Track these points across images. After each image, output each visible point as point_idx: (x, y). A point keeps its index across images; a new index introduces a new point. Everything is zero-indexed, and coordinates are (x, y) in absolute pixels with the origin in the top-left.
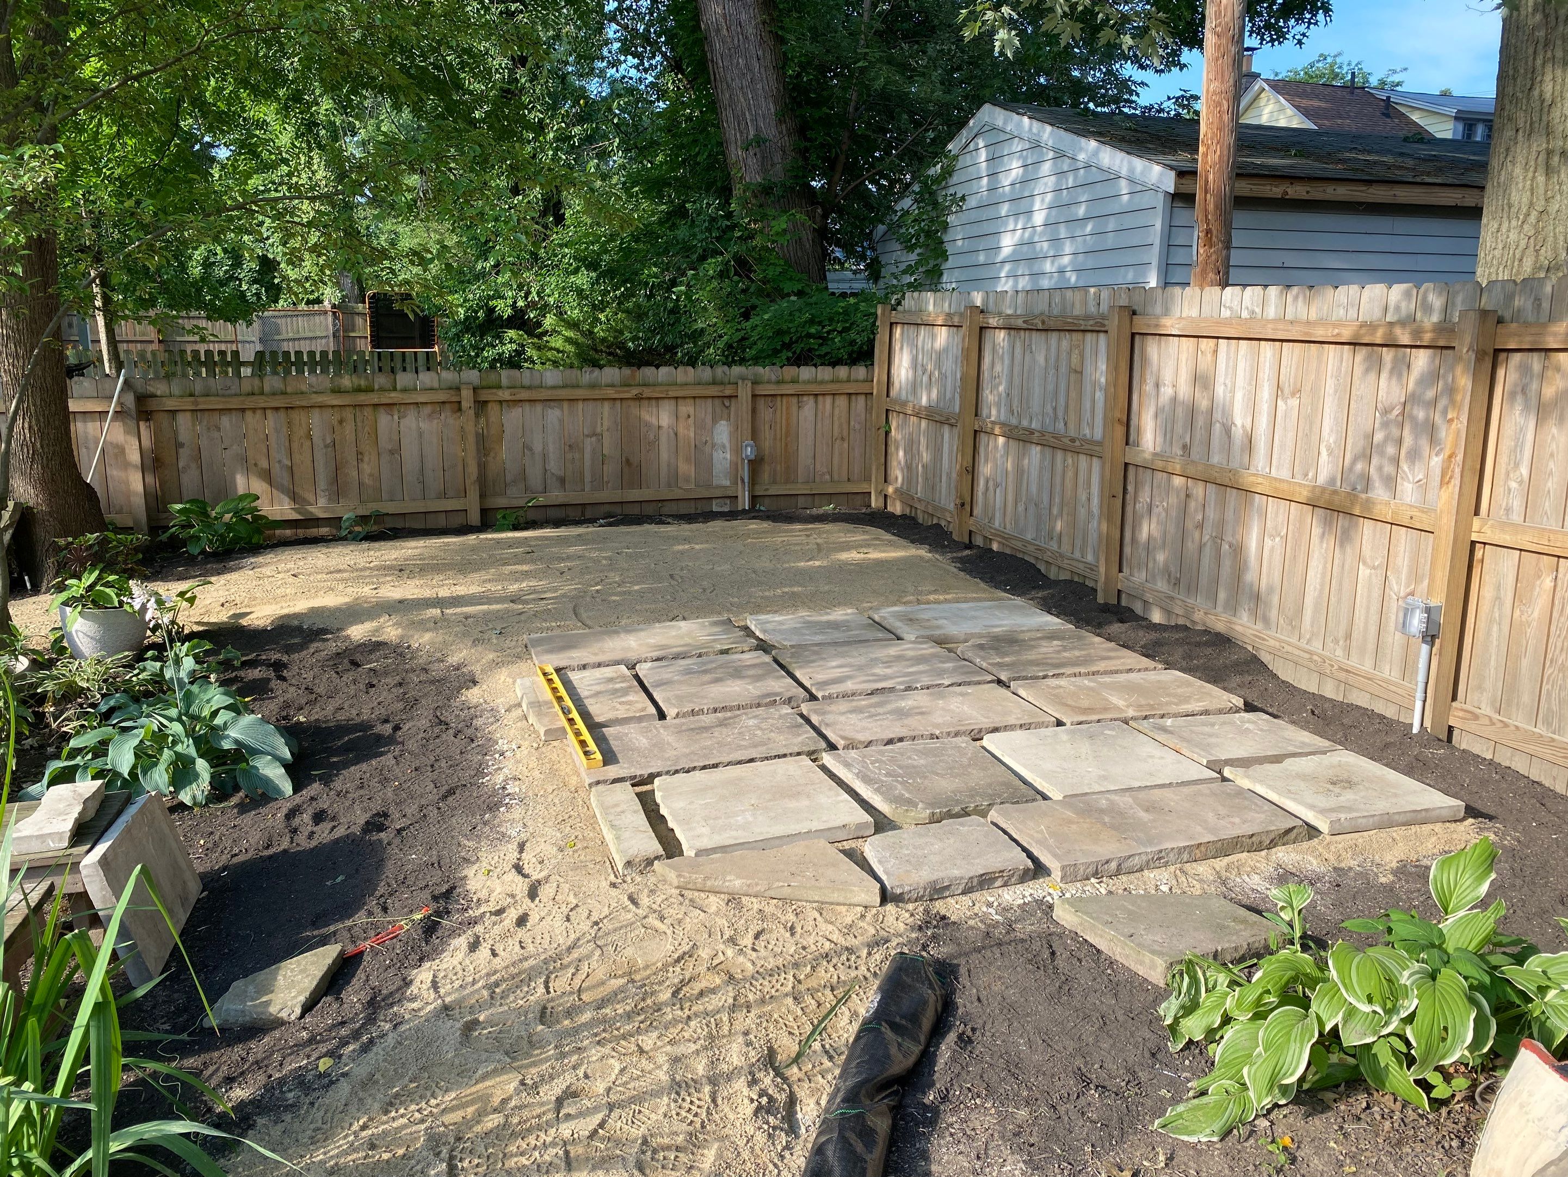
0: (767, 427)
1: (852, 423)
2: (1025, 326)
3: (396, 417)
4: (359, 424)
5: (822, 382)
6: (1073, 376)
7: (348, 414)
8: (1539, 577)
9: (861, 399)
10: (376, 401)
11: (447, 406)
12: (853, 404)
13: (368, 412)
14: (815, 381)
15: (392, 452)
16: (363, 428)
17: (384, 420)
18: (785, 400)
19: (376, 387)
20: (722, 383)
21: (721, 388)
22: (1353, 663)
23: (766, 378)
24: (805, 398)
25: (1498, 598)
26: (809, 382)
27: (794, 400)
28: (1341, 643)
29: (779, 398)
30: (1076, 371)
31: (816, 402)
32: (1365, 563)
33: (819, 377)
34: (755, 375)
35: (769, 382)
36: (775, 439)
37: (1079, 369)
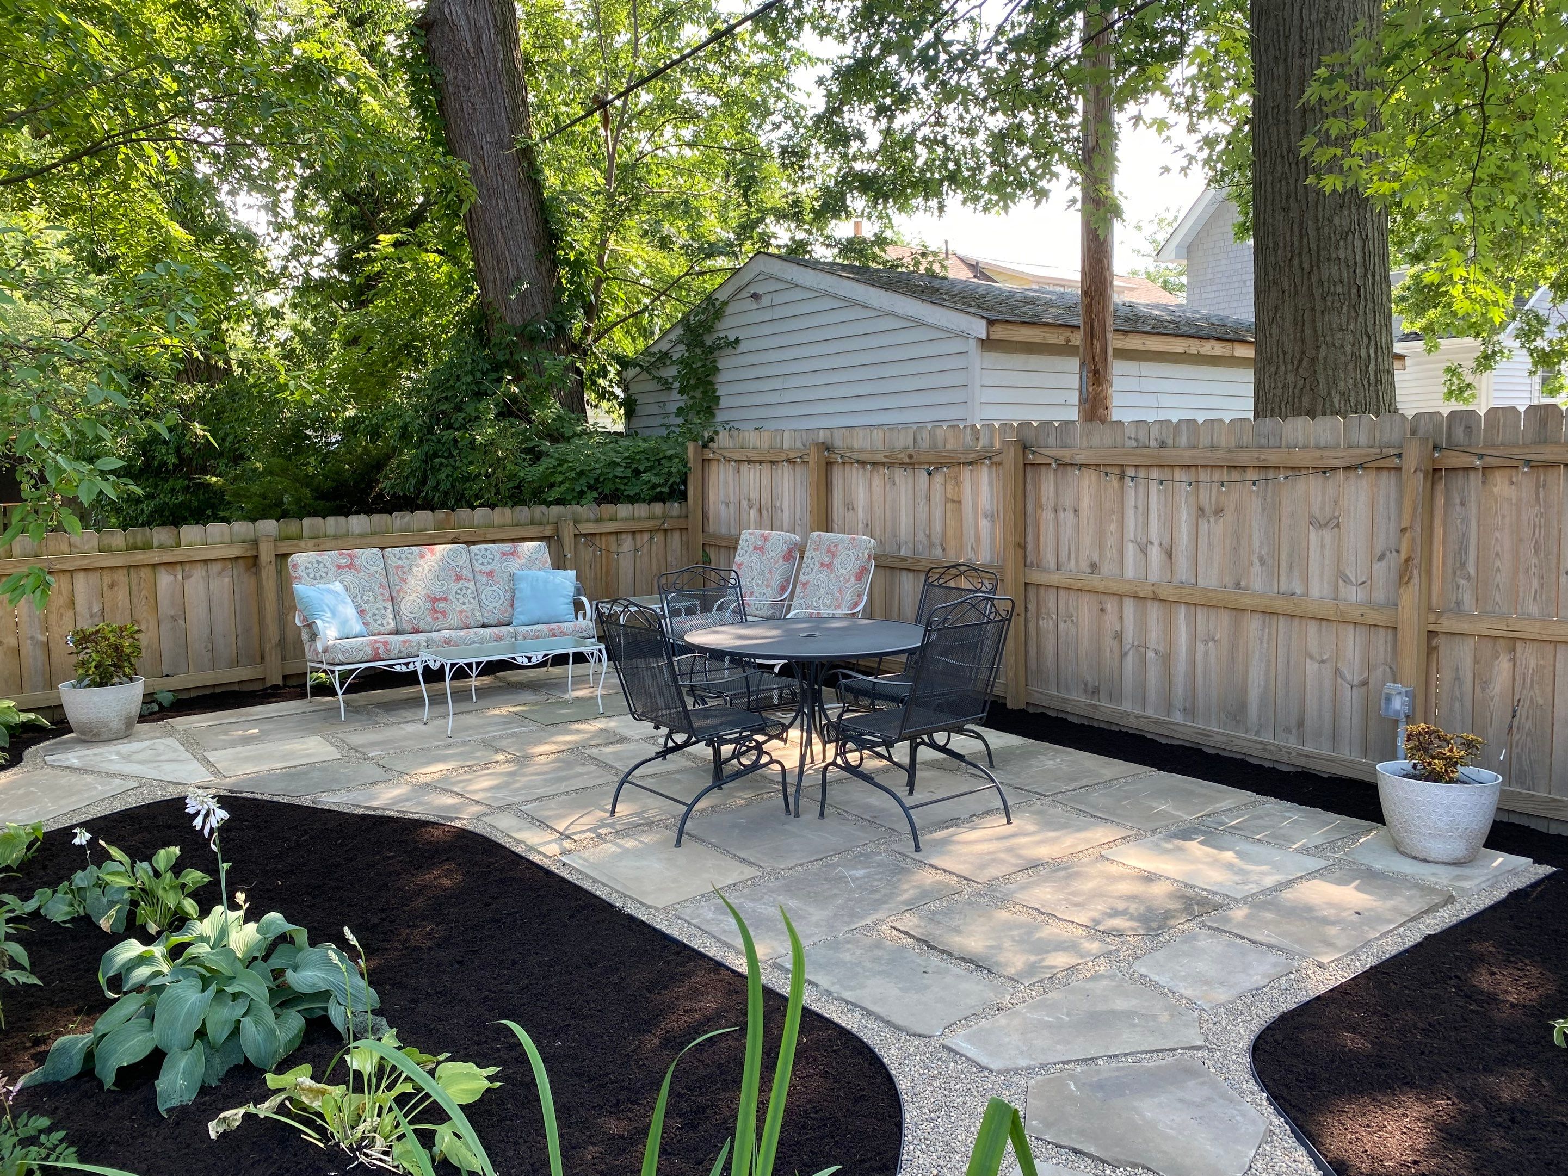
0: (588, 567)
1: (669, 559)
2: (885, 460)
3: (180, 577)
4: (134, 588)
5: (639, 519)
6: (950, 506)
7: (121, 576)
8: (1497, 658)
9: (676, 535)
10: (156, 560)
11: (241, 561)
12: (669, 540)
13: (144, 573)
14: (633, 519)
15: (174, 619)
16: (140, 592)
17: (165, 580)
18: (604, 539)
19: (156, 544)
20: (541, 524)
21: (541, 528)
22: (1309, 748)
23: (585, 517)
24: (624, 536)
25: (1457, 678)
26: (626, 519)
27: (613, 538)
28: (1294, 731)
29: (598, 537)
30: (953, 501)
31: (634, 539)
32: (1312, 658)
33: (636, 515)
34: (574, 513)
35: (588, 521)
36: (596, 579)
37: (956, 498)
